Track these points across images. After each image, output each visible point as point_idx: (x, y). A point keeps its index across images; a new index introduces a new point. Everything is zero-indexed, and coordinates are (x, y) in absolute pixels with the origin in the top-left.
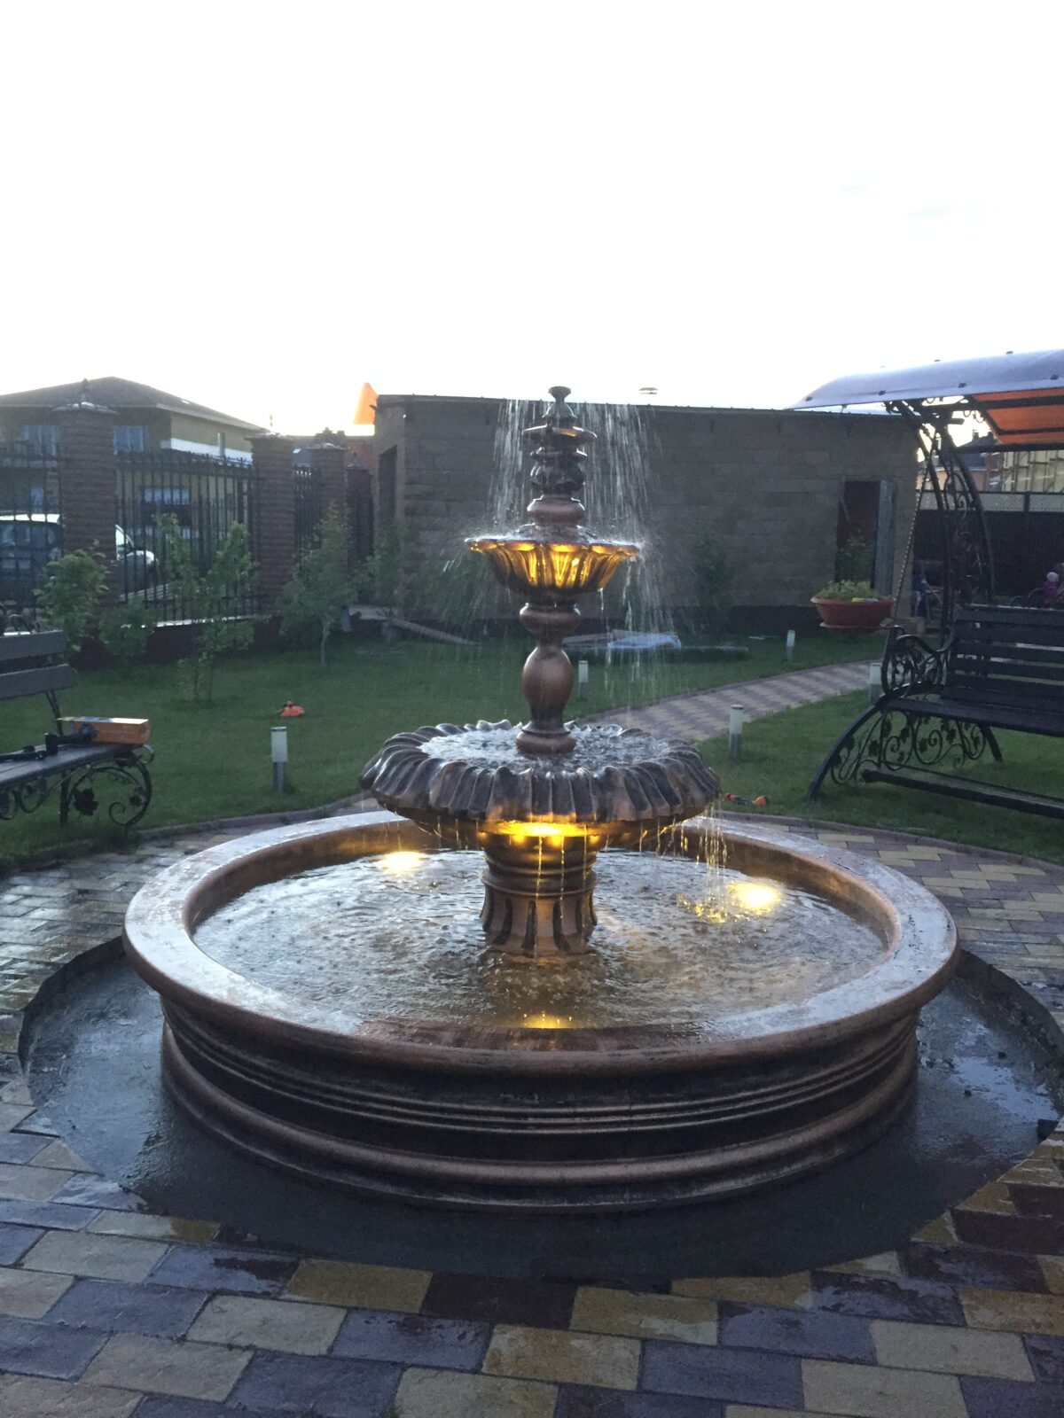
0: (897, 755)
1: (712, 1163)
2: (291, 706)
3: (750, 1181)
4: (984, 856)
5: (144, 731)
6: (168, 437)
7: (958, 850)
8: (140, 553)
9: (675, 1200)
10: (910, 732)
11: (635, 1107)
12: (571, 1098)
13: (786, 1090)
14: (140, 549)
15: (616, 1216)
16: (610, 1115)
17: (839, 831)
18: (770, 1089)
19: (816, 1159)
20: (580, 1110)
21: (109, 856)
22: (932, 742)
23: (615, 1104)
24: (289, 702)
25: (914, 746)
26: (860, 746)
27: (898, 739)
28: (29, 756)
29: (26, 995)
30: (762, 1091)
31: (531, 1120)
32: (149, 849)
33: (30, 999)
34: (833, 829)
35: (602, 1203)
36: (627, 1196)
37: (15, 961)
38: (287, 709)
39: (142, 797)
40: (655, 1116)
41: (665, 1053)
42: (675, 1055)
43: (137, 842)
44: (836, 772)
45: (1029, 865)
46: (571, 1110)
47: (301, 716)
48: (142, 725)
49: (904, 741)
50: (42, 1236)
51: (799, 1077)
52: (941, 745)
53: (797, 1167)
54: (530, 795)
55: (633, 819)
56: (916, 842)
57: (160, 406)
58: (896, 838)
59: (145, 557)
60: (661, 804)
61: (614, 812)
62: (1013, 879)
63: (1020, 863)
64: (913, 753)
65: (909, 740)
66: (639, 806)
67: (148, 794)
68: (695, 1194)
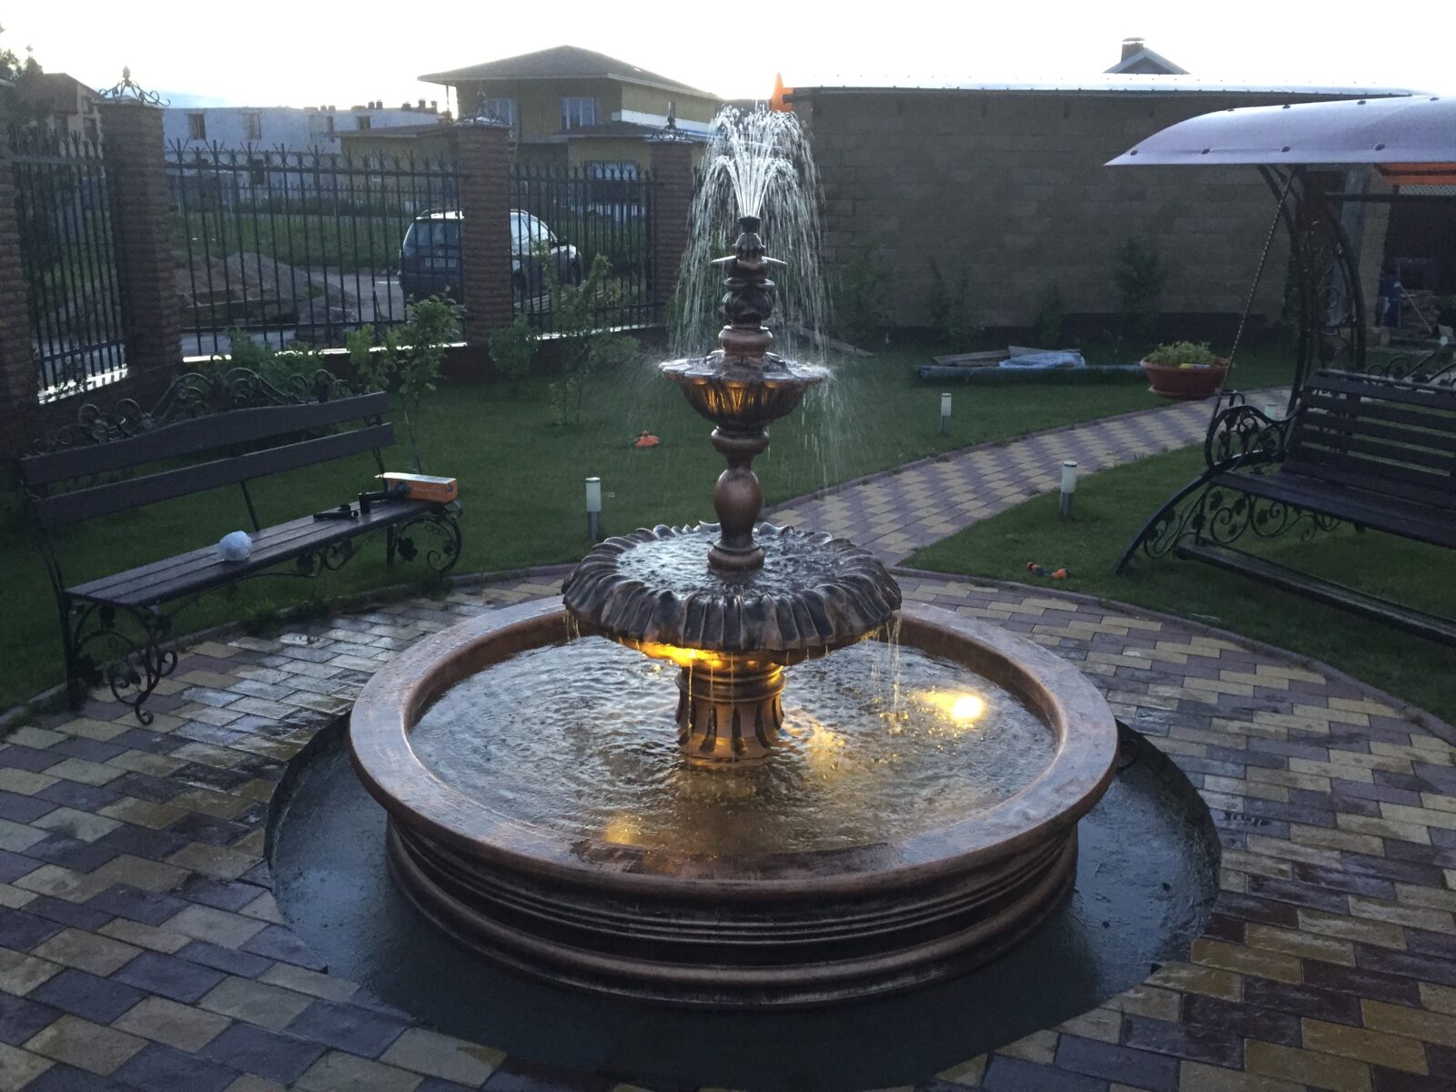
0: (1227, 527)
1: (798, 977)
2: (646, 435)
3: (835, 995)
4: (1270, 655)
5: (452, 489)
6: (618, 109)
7: (1244, 645)
8: (563, 249)
9: (760, 1005)
10: (1247, 502)
11: (722, 924)
12: (666, 911)
13: (875, 919)
14: (563, 245)
15: (707, 1012)
16: (702, 928)
17: (1129, 614)
18: (857, 918)
19: (910, 980)
20: (673, 921)
21: (423, 601)
22: (1274, 513)
23: (706, 919)
24: (645, 432)
25: (1250, 516)
26: (1181, 518)
27: (1230, 511)
28: (346, 515)
29: (297, 745)
30: (849, 918)
31: (631, 925)
32: (459, 596)
33: (299, 750)
34: (1123, 612)
35: (695, 1001)
36: (717, 998)
37: (302, 709)
38: (642, 438)
39: (454, 547)
40: (743, 933)
41: (738, 885)
42: (746, 888)
43: (449, 589)
44: (1149, 544)
45: (1314, 670)
46: (666, 920)
47: (655, 446)
48: (449, 484)
49: (1238, 513)
50: (224, 980)
51: (890, 908)
52: (1286, 517)
53: (889, 985)
54: (684, 622)
55: (780, 649)
56: (1205, 634)
57: (611, 76)
58: (1186, 628)
59: (568, 251)
60: (811, 634)
61: (763, 640)
62: (1285, 684)
63: (1305, 666)
64: (1249, 524)
65: (1245, 512)
66: (787, 634)
67: (458, 544)
68: (780, 1002)
